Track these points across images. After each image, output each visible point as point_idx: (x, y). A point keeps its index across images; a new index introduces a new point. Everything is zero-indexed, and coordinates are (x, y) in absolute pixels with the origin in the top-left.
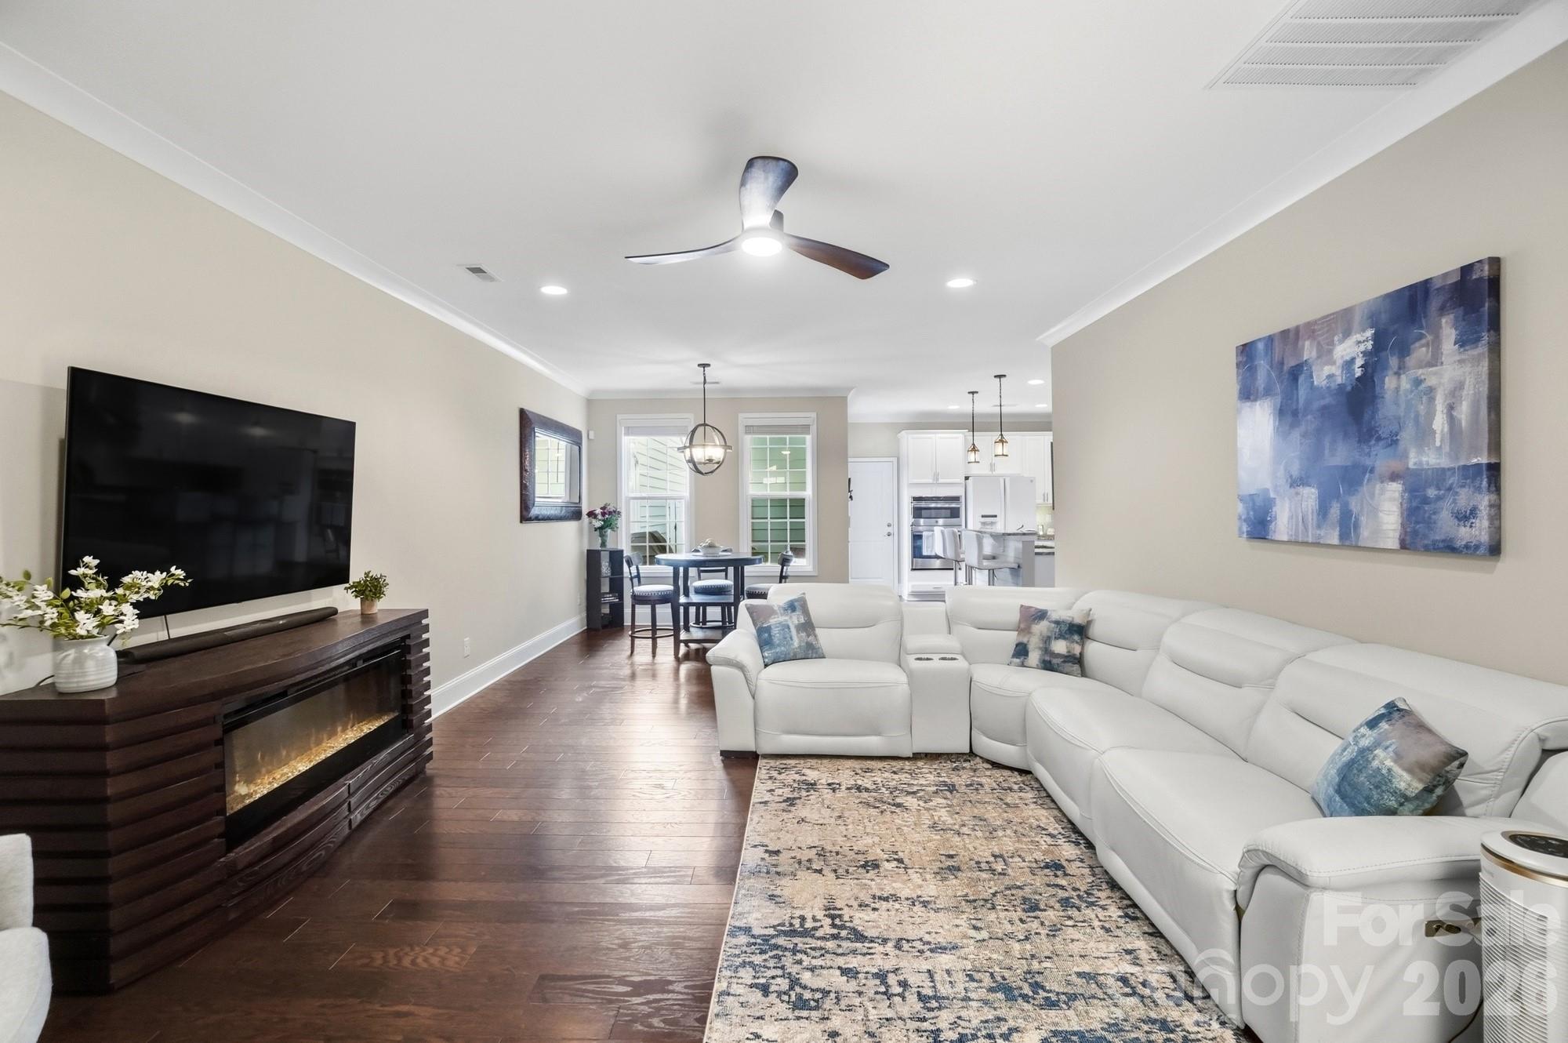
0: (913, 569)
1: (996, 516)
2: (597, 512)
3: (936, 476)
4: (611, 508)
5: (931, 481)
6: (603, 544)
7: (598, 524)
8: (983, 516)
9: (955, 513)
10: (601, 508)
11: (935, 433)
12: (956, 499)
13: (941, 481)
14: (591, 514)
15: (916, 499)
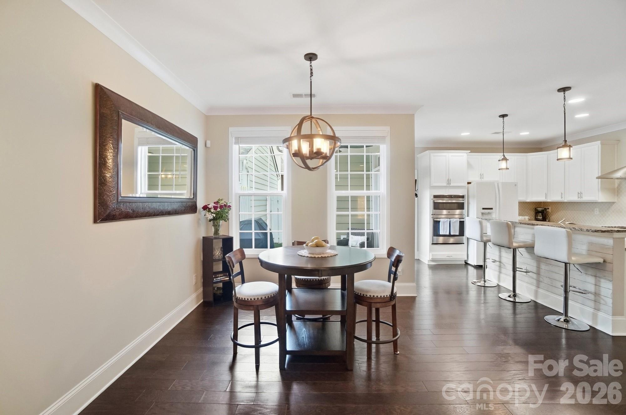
0: (433, 244)
1: (492, 209)
2: (210, 206)
3: (449, 181)
4: (222, 203)
5: (445, 184)
6: (216, 232)
7: (210, 216)
8: (483, 209)
9: (461, 206)
10: (215, 203)
11: (448, 152)
12: (463, 197)
13: (452, 184)
14: (205, 208)
15: (435, 197)
